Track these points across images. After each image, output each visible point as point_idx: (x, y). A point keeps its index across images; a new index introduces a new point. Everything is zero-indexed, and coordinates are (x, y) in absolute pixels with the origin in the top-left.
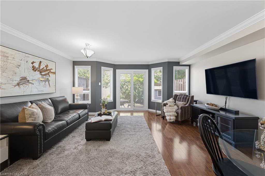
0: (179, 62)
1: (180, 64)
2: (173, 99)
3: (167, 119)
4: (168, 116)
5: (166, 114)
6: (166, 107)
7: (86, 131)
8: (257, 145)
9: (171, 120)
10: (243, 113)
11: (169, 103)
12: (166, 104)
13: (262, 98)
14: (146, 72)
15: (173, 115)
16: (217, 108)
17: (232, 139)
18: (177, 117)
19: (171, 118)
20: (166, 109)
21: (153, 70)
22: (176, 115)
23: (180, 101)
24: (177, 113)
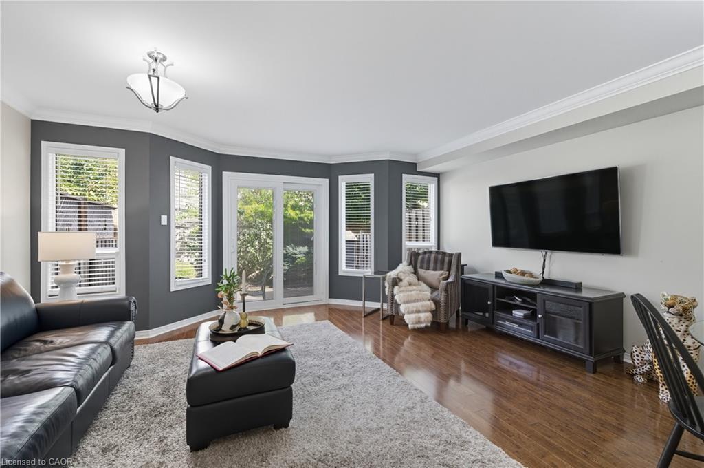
0: (416, 164)
1: (418, 170)
2: (410, 265)
3: (407, 321)
4: (409, 313)
5: (403, 308)
6: (402, 289)
7: (188, 410)
8: (638, 356)
9: (419, 322)
10: (590, 289)
11: (406, 276)
12: (398, 281)
13: (630, 253)
14: (321, 185)
15: (425, 309)
16: (534, 279)
17: (587, 351)
18: (435, 313)
19: (420, 318)
20: (401, 295)
21: (343, 181)
22: (433, 306)
23: (428, 269)
24: (436, 302)
